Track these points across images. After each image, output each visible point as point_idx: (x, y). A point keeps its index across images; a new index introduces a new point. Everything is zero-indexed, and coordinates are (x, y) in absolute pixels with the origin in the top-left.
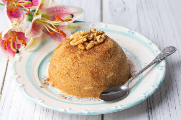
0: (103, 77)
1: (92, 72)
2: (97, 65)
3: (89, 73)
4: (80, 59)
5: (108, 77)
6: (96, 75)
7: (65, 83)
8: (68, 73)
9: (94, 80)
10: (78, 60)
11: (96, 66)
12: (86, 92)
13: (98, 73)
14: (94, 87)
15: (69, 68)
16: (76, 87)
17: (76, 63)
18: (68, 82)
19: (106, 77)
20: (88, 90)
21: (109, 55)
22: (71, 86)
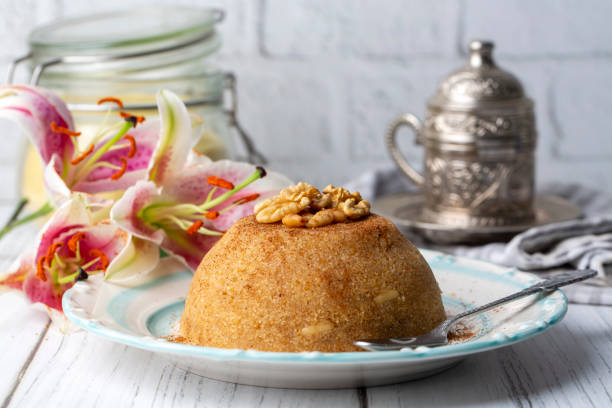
0: (363, 297)
1: (328, 278)
2: (343, 258)
3: (317, 280)
4: (288, 242)
5: (379, 299)
6: (341, 286)
7: (240, 321)
8: (249, 287)
9: (333, 303)
10: (283, 244)
11: (341, 260)
12: (307, 343)
13: (348, 280)
14: (336, 326)
15: (251, 269)
16: (274, 330)
17: (276, 253)
18: (247, 316)
19: (372, 298)
20: (314, 336)
21: (383, 242)
22: (259, 327)
